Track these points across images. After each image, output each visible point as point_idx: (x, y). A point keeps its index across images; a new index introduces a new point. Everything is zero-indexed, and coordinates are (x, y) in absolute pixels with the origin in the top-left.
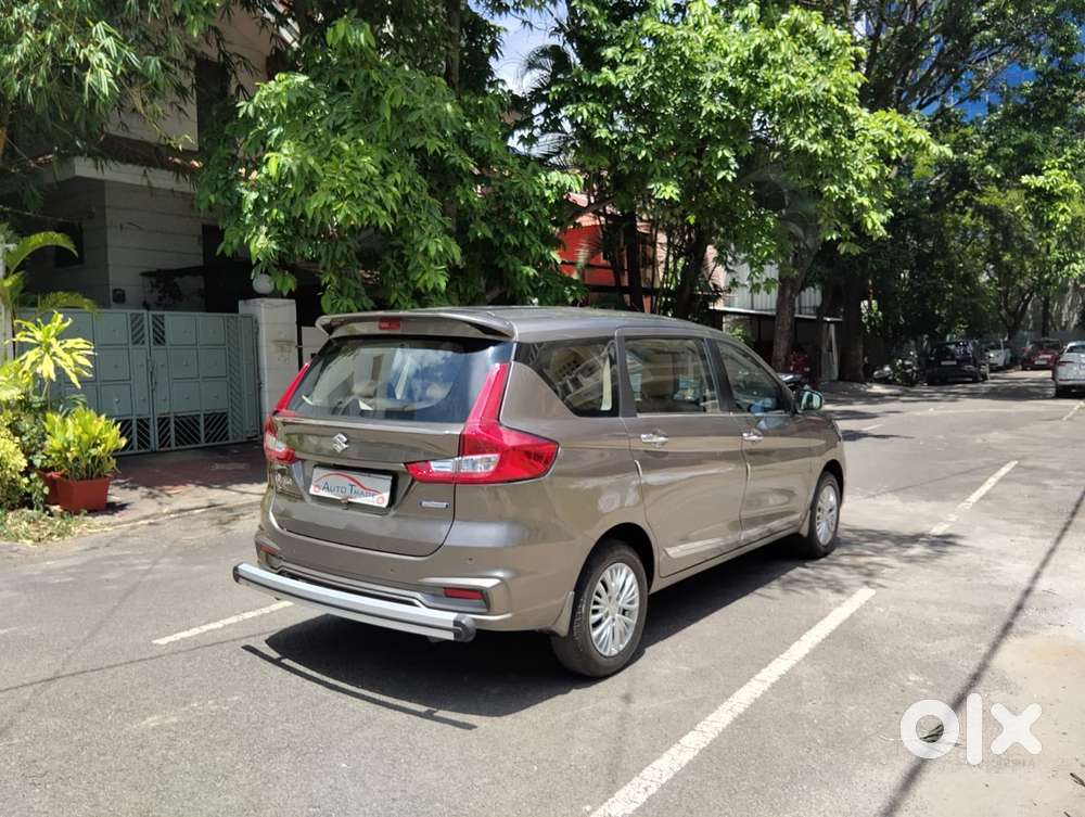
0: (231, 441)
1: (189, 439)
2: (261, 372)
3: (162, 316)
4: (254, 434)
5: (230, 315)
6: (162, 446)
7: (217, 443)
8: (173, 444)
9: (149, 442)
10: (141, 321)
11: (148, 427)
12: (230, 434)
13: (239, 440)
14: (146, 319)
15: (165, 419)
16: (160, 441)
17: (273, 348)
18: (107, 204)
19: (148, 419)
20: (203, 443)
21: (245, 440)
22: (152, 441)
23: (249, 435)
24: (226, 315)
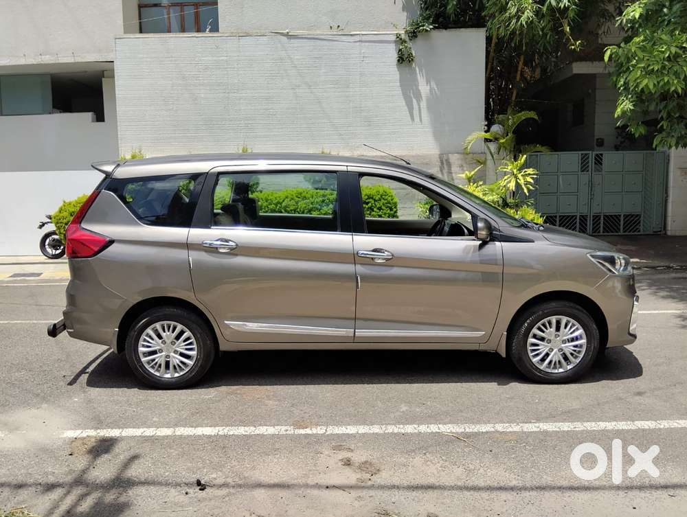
0: (641, 233)
1: (612, 229)
2: (669, 189)
3: (602, 155)
4: (660, 230)
5: (648, 152)
6: (595, 232)
7: (631, 233)
8: (601, 231)
9: (586, 229)
10: (588, 158)
11: (586, 220)
12: (641, 228)
13: (648, 233)
14: (590, 157)
15: (597, 216)
16: (593, 229)
17: (679, 172)
18: (597, 87)
19: (587, 216)
20: (621, 233)
21: (652, 233)
22: (588, 229)
23: (654, 230)
24: (645, 152)
